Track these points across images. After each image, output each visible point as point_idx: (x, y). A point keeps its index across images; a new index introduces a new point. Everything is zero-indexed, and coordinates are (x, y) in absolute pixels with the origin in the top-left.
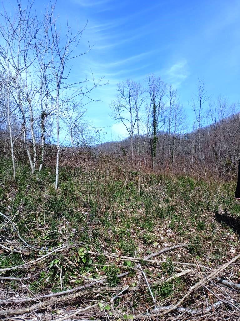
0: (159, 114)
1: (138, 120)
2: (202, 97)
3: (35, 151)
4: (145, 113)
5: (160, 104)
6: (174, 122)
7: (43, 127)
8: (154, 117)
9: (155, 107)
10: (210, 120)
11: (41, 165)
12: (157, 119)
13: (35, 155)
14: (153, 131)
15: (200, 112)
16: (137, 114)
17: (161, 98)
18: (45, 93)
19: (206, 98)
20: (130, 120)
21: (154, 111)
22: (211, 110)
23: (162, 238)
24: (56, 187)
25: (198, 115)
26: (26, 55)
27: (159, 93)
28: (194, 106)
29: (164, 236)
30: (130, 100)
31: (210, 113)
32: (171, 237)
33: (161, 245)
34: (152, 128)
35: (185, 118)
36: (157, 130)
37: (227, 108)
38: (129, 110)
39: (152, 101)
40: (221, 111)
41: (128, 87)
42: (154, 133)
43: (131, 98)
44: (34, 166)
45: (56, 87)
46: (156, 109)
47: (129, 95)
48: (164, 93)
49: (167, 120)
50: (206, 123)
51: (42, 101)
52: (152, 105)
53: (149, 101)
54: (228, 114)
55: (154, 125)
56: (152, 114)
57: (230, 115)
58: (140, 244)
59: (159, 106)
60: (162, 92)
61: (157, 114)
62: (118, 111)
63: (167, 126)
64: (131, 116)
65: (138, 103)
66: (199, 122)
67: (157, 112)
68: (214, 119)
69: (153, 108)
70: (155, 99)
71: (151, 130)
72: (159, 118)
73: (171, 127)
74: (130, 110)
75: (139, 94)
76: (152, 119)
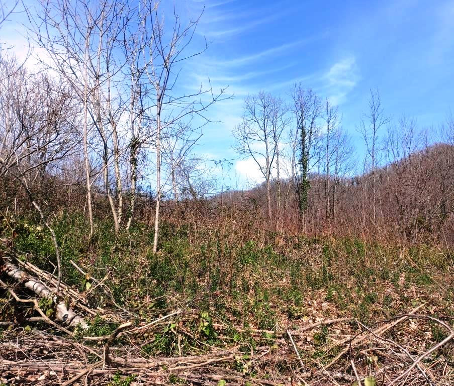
1: (278, 155)
2: (376, 119)
3: (121, 199)
5: (311, 129)
7: (134, 161)
8: (303, 149)
9: (303, 134)
11: (130, 219)
12: (308, 152)
15: (374, 141)
16: (276, 145)
17: (313, 121)
18: (138, 112)
20: (265, 155)
21: (303, 141)
22: (392, 139)
23: (314, 312)
24: (155, 250)
26: (109, 55)
28: (364, 133)
29: (317, 310)
32: (327, 312)
33: (313, 320)
34: (300, 166)
36: (307, 170)
42: (304, 175)
44: (119, 220)
45: (157, 103)
46: (306, 138)
47: (263, 116)
48: (318, 112)
49: (323, 153)
51: (133, 122)
52: (300, 131)
55: (304, 162)
56: (299, 145)
59: (311, 133)
60: (315, 111)
61: (308, 145)
64: (267, 149)
66: (373, 157)
67: (307, 141)
68: (396, 152)
69: (301, 136)
70: (304, 122)
71: (298, 169)
73: (330, 165)
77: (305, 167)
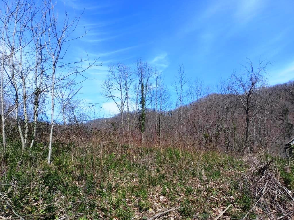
0: (146, 93)
1: (128, 98)
2: (182, 79)
3: (27, 127)
4: (134, 92)
5: (147, 84)
6: (160, 100)
7: (37, 103)
8: (142, 95)
9: (142, 87)
10: (190, 99)
11: (33, 141)
12: (145, 97)
13: (27, 131)
14: (142, 108)
15: (181, 92)
16: (127, 93)
17: (148, 80)
18: (40, 71)
19: (186, 80)
20: (121, 98)
21: (142, 91)
22: (191, 91)
23: (155, 204)
24: (49, 162)
25: (179, 95)
26: (21, 36)
27: (147, 75)
28: (176, 87)
29: (157, 202)
30: (121, 80)
31: (190, 93)
32: (163, 203)
33: (155, 211)
34: (140, 105)
35: (169, 97)
36: (145, 107)
37: (203, 89)
38: (119, 89)
39: (140, 81)
40: (198, 92)
41: (118, 69)
42: (143, 110)
43: (121, 78)
44: (25, 142)
45: (52, 66)
46: (144, 89)
47: (119, 76)
48: (150, 75)
49: (153, 98)
50: (187, 101)
51: (36, 78)
52: (140, 85)
53: (137, 81)
54: (204, 95)
55: (143, 102)
56: (140, 93)
57: (205, 95)
58: (136, 211)
59: (147, 86)
60: (149, 74)
61: (145, 93)
62: (109, 89)
63: (153, 104)
64: (122, 95)
65: (127, 83)
66: (181, 100)
67: (145, 91)
68: (193, 98)
69: (141, 88)
70: (143, 80)
71: (139, 107)
72: (147, 96)
73: (157, 104)
74: (121, 89)
75: (128, 75)
76: (140, 97)
77: (143, 106)
